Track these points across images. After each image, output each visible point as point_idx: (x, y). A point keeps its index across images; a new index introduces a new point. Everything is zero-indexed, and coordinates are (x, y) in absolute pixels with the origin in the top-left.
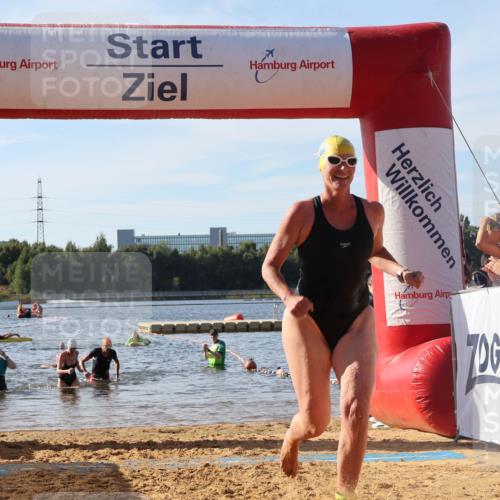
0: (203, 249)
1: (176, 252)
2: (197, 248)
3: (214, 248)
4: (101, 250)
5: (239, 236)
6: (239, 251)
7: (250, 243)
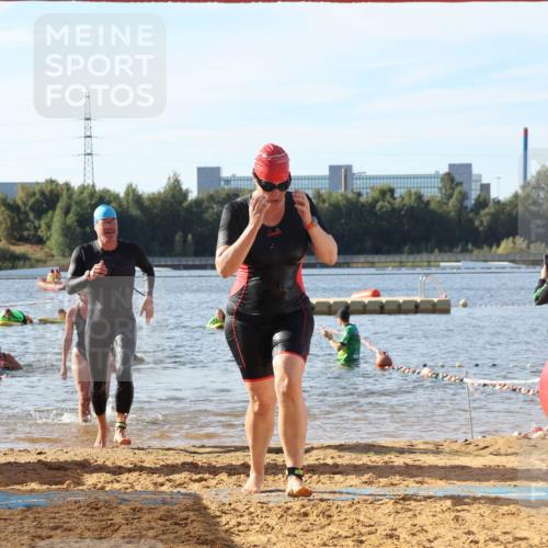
0: (318, 195)
3: (334, 195)
4: (173, 196)
5: (370, 178)
6: (370, 200)
7: (386, 187)
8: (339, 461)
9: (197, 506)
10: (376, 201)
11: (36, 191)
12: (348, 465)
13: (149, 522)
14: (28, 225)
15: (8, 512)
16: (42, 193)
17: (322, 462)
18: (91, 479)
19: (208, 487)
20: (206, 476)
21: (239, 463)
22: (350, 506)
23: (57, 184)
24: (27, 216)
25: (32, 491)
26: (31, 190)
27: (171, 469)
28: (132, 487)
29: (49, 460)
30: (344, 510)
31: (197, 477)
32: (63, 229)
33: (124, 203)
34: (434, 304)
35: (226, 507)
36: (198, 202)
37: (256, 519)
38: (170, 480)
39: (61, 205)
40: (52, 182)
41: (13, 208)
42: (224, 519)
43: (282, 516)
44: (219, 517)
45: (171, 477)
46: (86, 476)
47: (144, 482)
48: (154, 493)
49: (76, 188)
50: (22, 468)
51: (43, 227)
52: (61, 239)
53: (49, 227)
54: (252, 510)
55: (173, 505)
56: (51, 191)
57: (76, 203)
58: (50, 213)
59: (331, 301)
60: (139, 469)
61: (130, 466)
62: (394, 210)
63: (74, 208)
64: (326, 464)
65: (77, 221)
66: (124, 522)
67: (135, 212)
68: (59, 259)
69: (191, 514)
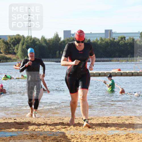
0: (101, 39)
1: (89, 41)
2: (99, 39)
3: (106, 39)
4: (56, 39)
5: (118, 34)
6: (118, 41)
7: (123, 37)
8: (108, 122)
9: (64, 136)
10: (119, 41)
11: (13, 38)
12: (111, 123)
13: (49, 141)
14: (11, 48)
15: (5, 138)
16: (15, 39)
17: (103, 122)
18: (31, 128)
19: (67, 130)
20: (67, 126)
21: (77, 123)
22: (112, 136)
23: (20, 36)
24: (11, 46)
25: (13, 131)
26: (12, 38)
27: (55, 124)
28: (44, 130)
29: (18, 121)
30: (110, 137)
31: (64, 127)
32: (22, 50)
33: (41, 41)
34: (138, 73)
35: (73, 136)
36: (64, 42)
37: (82, 140)
38: (55, 128)
39: (21, 42)
40: (18, 35)
41: (6, 43)
42: (72, 140)
43: (90, 139)
44: (71, 139)
45: (56, 127)
46: (29, 126)
47: (47, 129)
48: (51, 132)
49: (26, 37)
50: (9, 124)
51: (16, 49)
52: (21, 53)
53: (17, 49)
54: (81, 137)
55: (56, 135)
56: (18, 38)
57: (26, 42)
58: (18, 45)
59: (106, 72)
60: (46, 124)
61: (43, 123)
62: (125, 43)
63: (25, 43)
64: (104, 123)
65: (26, 47)
66: (41, 141)
67: (44, 44)
68: (20, 59)
69: (62, 138)
